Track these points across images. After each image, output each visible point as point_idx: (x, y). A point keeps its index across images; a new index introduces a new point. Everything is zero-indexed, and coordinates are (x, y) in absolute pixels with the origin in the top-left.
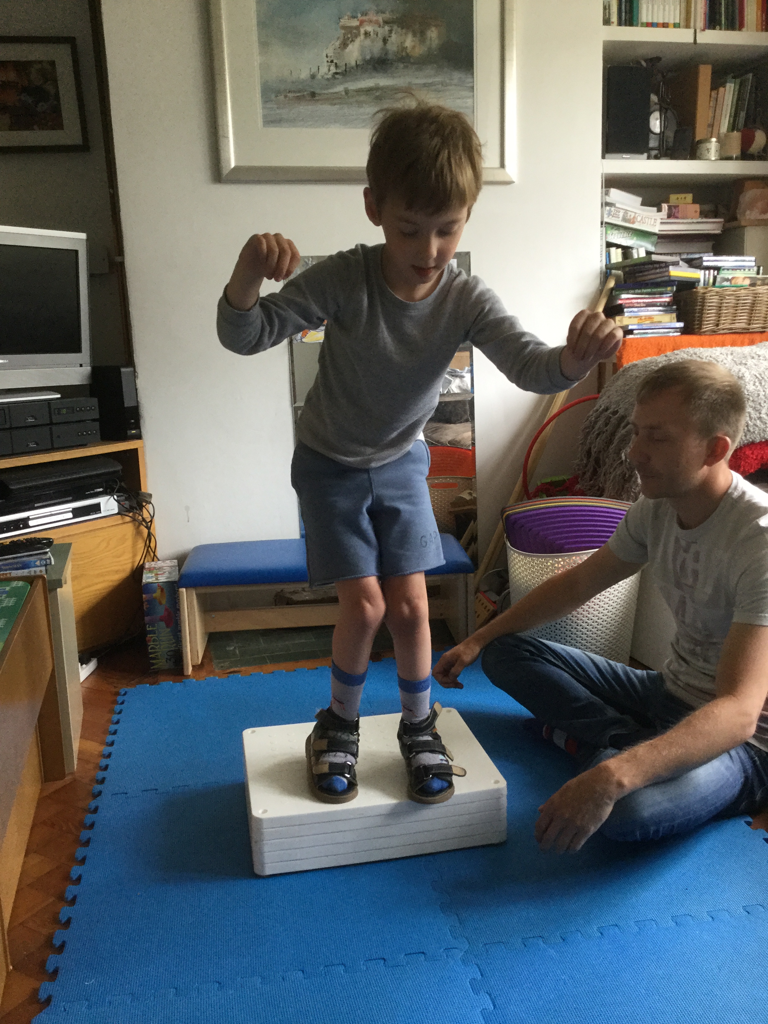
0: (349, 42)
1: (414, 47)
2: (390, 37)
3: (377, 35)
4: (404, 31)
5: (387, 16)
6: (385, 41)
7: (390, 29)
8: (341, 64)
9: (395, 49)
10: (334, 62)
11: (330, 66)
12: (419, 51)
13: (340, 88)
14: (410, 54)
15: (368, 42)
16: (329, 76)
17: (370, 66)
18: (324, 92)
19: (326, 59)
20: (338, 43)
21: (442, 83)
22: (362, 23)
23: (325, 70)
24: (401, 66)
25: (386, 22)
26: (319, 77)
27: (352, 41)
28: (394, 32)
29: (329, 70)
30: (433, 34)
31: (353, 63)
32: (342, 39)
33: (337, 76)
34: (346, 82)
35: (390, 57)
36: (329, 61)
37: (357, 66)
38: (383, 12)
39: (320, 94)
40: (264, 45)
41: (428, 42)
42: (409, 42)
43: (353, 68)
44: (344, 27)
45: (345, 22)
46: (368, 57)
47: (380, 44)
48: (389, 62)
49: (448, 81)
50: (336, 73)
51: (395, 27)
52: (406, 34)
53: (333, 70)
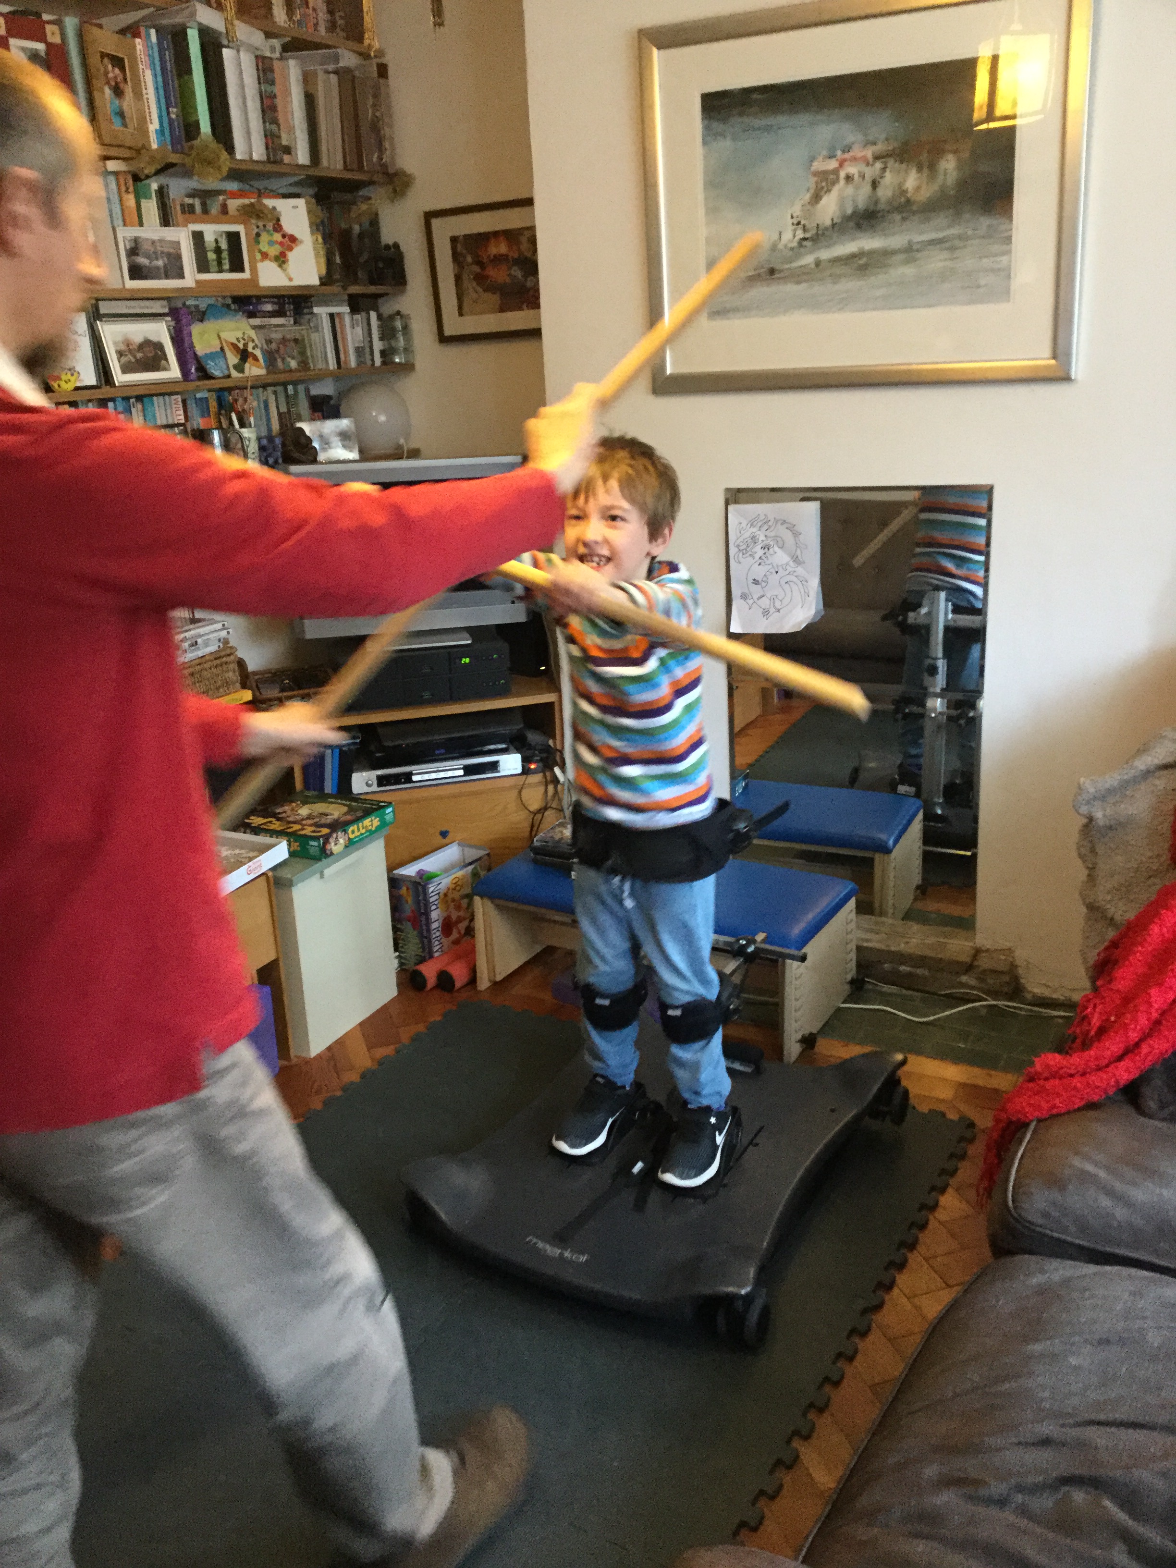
0: (822, 193)
1: (918, 189)
2: (881, 178)
3: (864, 177)
4: (904, 166)
5: (880, 148)
6: (875, 184)
7: (882, 166)
8: (811, 225)
9: (889, 193)
10: (802, 223)
11: (795, 230)
12: (926, 193)
13: (808, 260)
14: (913, 199)
15: (850, 190)
16: (795, 244)
17: (851, 224)
18: (787, 266)
19: (790, 221)
20: (807, 197)
21: (960, 237)
22: (841, 165)
23: (789, 237)
24: (898, 217)
25: (877, 158)
26: (781, 246)
27: (829, 191)
28: (888, 170)
29: (794, 236)
30: (949, 165)
31: (828, 223)
32: (812, 191)
33: (805, 243)
34: (819, 249)
35: (882, 206)
36: (795, 222)
37: (833, 225)
38: (874, 144)
39: (781, 271)
40: (712, 211)
41: (941, 178)
42: (912, 180)
43: (826, 229)
44: (816, 174)
45: (818, 165)
46: (849, 211)
47: (867, 189)
48: (881, 214)
49: (970, 232)
50: (805, 239)
51: (891, 162)
52: (906, 172)
53: (800, 234)
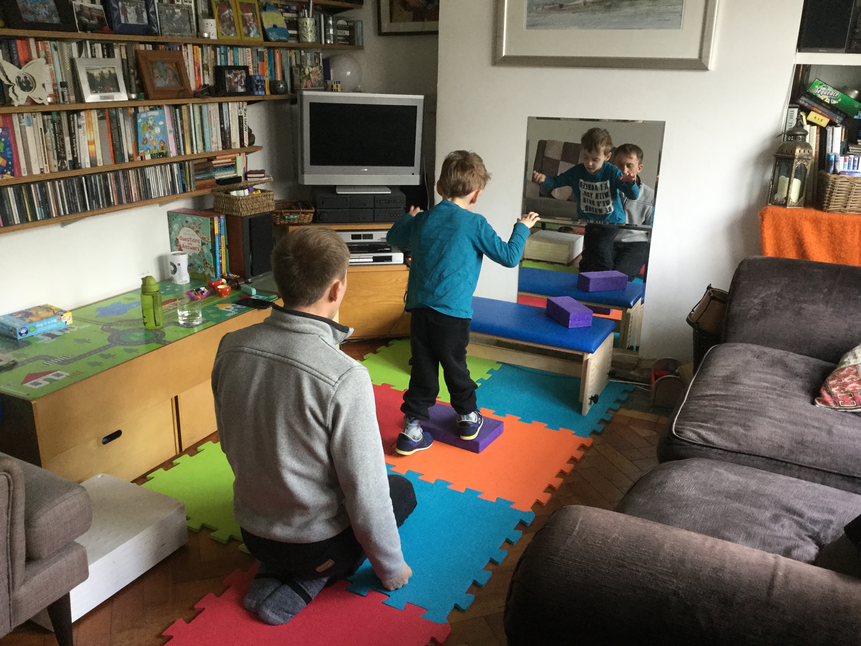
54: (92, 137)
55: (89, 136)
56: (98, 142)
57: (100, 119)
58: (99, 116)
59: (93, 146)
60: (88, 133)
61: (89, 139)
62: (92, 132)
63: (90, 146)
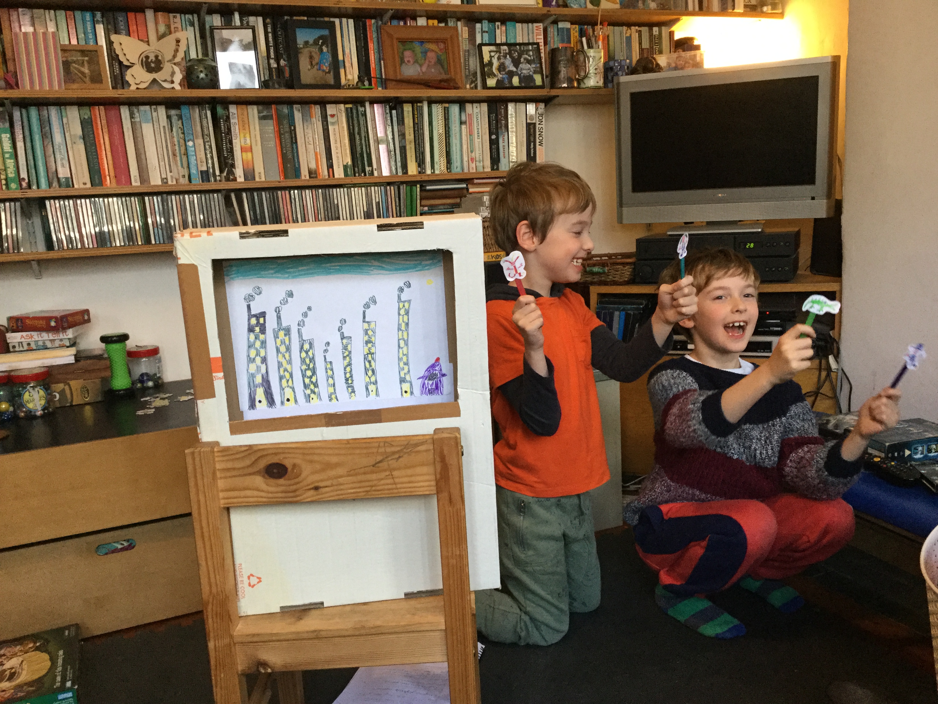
54: (248, 141)
55: (243, 141)
56: (258, 150)
57: (262, 118)
58: (262, 114)
59: (249, 154)
60: (242, 135)
61: (243, 144)
62: (248, 136)
63: (244, 154)
